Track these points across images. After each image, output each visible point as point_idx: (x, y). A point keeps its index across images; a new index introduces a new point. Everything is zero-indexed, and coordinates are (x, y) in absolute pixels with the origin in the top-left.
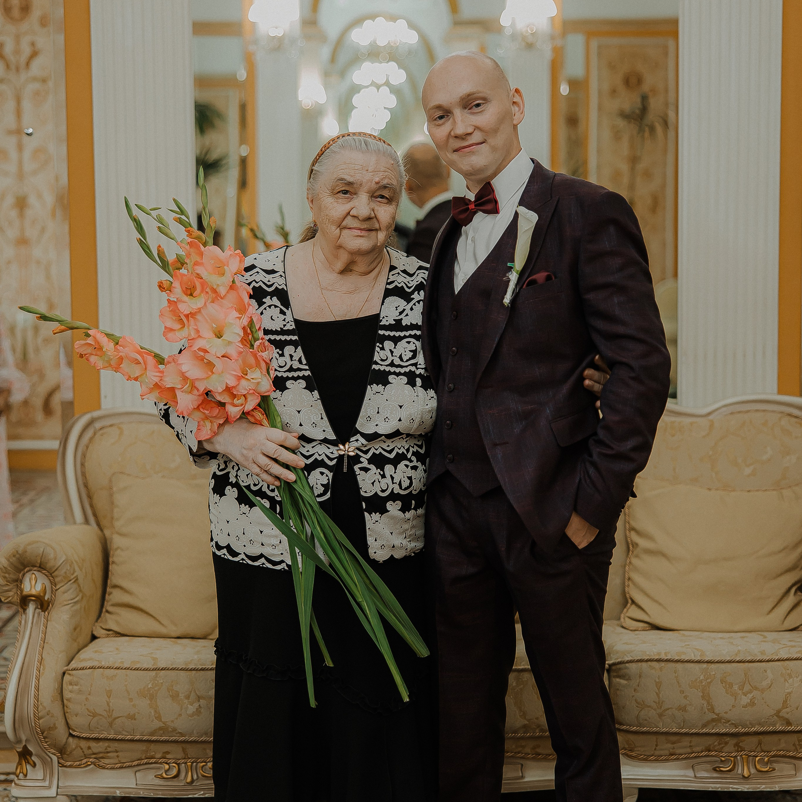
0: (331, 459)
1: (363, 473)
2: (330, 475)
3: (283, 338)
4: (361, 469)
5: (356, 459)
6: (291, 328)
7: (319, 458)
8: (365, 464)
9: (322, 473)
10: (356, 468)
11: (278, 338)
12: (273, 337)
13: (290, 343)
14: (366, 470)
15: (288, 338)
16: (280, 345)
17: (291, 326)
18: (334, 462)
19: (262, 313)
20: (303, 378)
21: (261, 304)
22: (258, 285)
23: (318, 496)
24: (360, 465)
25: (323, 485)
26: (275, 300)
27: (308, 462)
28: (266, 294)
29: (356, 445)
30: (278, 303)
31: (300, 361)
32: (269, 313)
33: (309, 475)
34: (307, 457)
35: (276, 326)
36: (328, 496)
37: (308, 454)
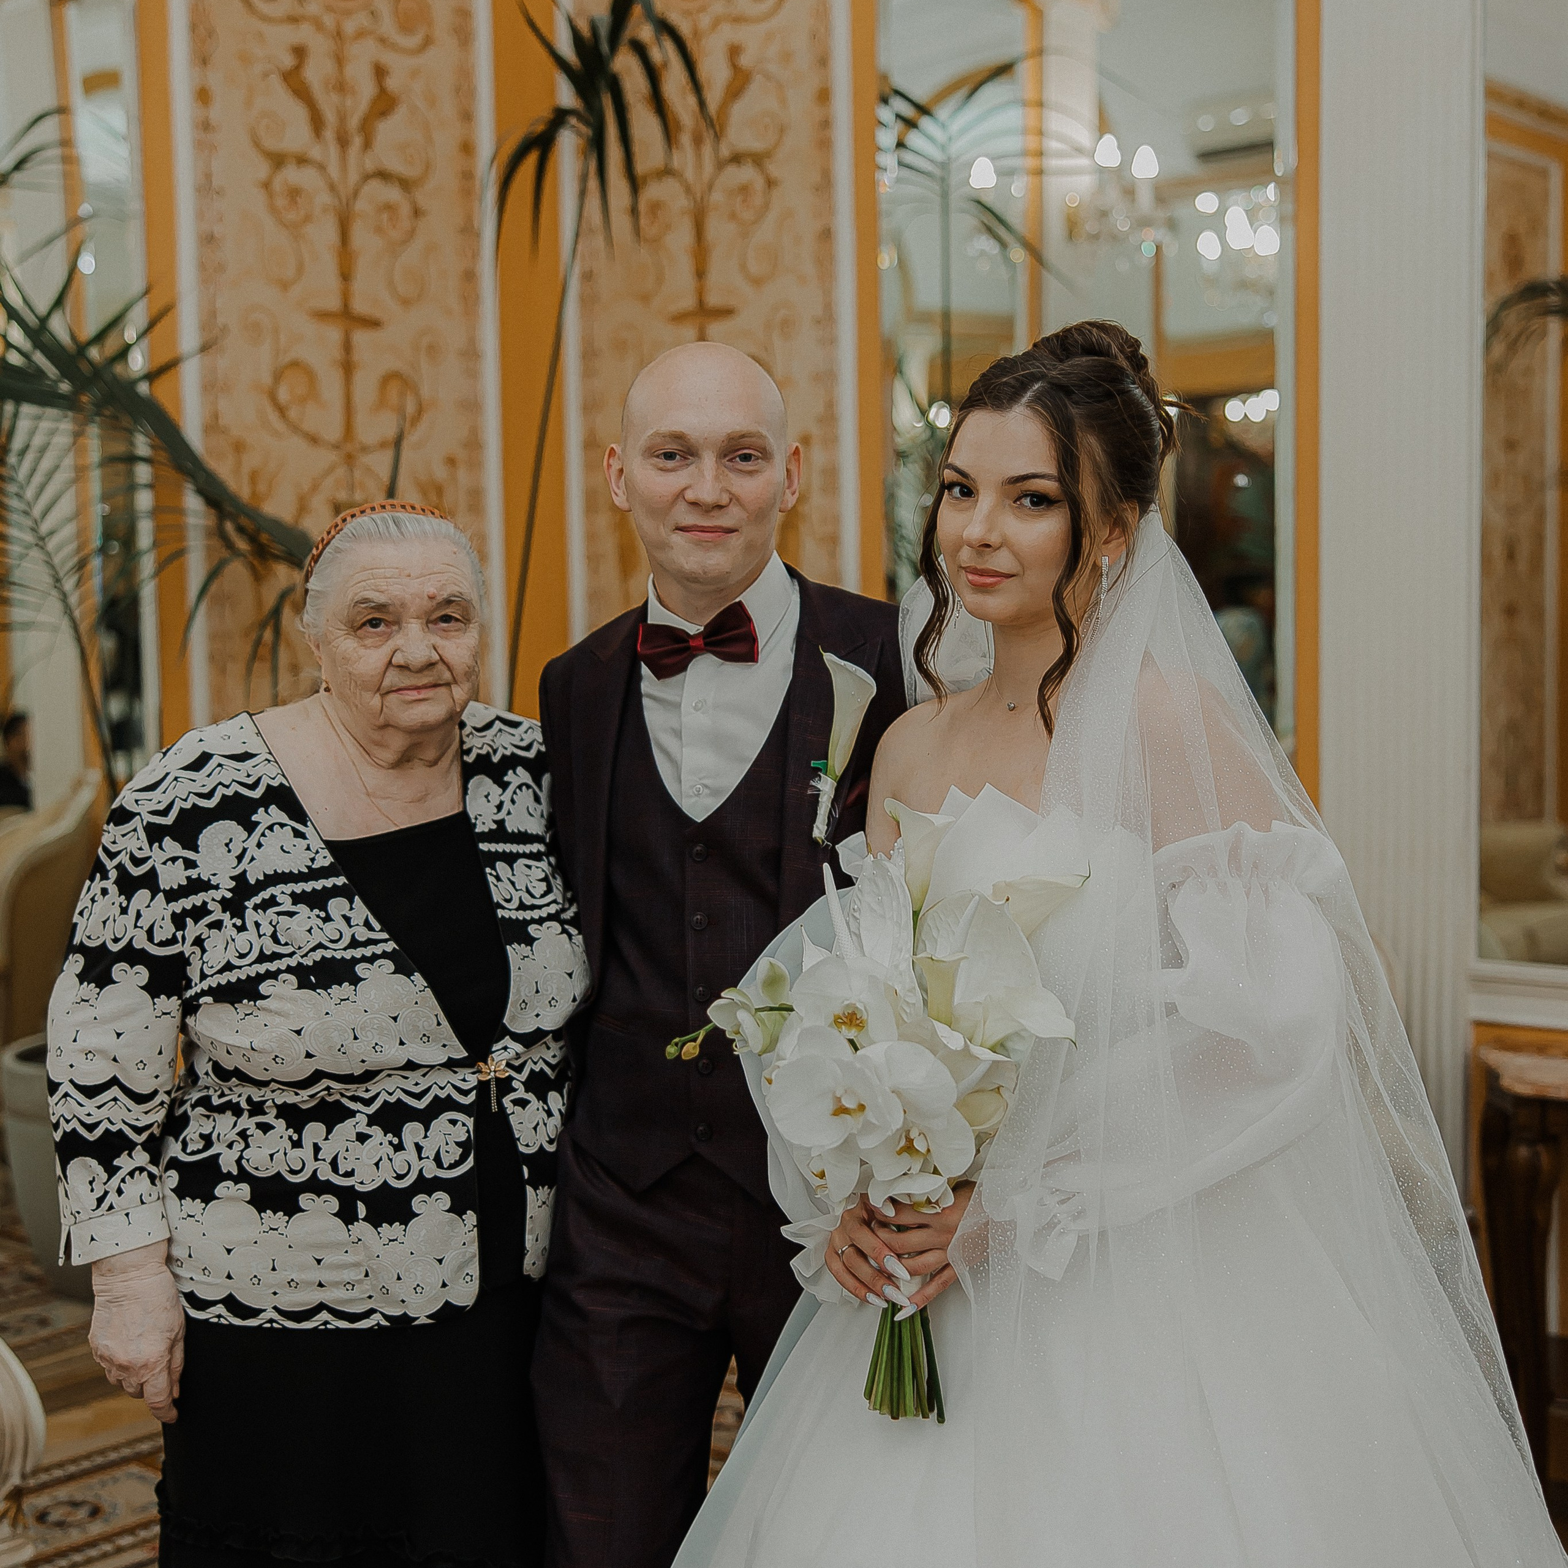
0: (465, 1093)
1: (518, 1109)
2: (470, 1122)
3: (319, 885)
4: (516, 1102)
5: (505, 1086)
6: (326, 863)
7: (443, 1094)
8: (521, 1093)
9: (453, 1122)
10: (507, 1101)
11: (308, 886)
12: (298, 888)
13: (335, 891)
14: (522, 1103)
15: (329, 883)
16: (317, 901)
17: (325, 859)
18: (472, 1097)
19: (259, 845)
20: (385, 955)
21: (250, 827)
22: (229, 792)
23: (452, 1167)
24: (513, 1096)
25: (458, 1144)
26: (276, 814)
27: (421, 1105)
28: (253, 805)
29: (506, 1055)
30: (283, 818)
31: (367, 924)
32: (273, 841)
33: (427, 1129)
34: (419, 1096)
35: (297, 863)
36: (470, 1162)
37: (417, 1090)
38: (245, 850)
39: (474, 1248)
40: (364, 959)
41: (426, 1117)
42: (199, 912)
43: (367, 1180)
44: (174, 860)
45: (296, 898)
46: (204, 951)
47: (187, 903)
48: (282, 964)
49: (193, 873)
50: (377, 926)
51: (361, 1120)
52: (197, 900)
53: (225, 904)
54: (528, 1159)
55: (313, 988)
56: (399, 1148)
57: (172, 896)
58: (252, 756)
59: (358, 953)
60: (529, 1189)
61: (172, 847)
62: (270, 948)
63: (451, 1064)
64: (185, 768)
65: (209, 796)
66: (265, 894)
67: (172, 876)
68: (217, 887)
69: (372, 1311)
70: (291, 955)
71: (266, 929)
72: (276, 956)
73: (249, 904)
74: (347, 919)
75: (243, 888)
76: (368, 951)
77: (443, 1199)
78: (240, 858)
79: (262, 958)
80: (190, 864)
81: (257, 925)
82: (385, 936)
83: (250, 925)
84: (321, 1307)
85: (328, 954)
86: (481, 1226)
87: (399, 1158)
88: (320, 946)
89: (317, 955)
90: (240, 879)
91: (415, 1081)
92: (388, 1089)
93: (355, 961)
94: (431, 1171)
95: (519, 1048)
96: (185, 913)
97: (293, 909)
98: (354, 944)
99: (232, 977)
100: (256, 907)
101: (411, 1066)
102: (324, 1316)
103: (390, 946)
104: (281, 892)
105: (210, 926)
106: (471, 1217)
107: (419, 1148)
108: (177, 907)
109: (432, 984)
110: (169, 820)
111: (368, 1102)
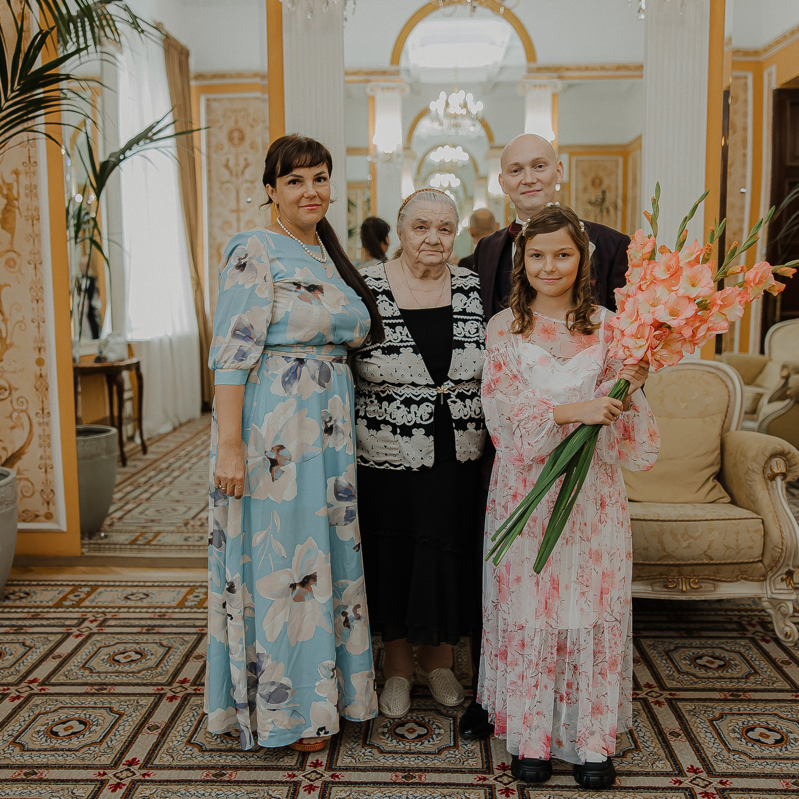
0: (433, 397)
1: (453, 404)
2: (433, 407)
3: (394, 321)
4: (452, 402)
5: (448, 396)
6: (398, 315)
7: (425, 397)
8: (454, 399)
9: (428, 406)
10: (449, 401)
11: (391, 321)
13: (399, 324)
14: (455, 402)
15: (397, 321)
16: (393, 326)
17: (398, 313)
18: (435, 398)
20: (411, 346)
23: (426, 420)
24: (451, 399)
25: (428, 413)
26: (385, 298)
27: (418, 399)
28: (378, 293)
29: (448, 387)
30: (387, 299)
31: (407, 336)
32: (382, 305)
33: (419, 407)
34: (417, 396)
35: (390, 314)
36: (432, 420)
37: (416, 394)
39: (433, 448)
41: (419, 403)
43: (400, 422)
50: (410, 336)
51: (398, 402)
54: (455, 421)
55: (386, 354)
56: (409, 412)
58: (381, 279)
60: (455, 431)
63: (428, 386)
69: (401, 465)
70: (381, 343)
77: (422, 431)
84: (386, 462)
86: (435, 441)
87: (409, 416)
88: (390, 341)
91: (416, 391)
92: (408, 392)
94: (419, 421)
95: (453, 385)
101: (414, 384)
102: (387, 465)
103: (413, 343)
106: (432, 438)
107: (416, 413)
109: (424, 358)
111: (401, 396)
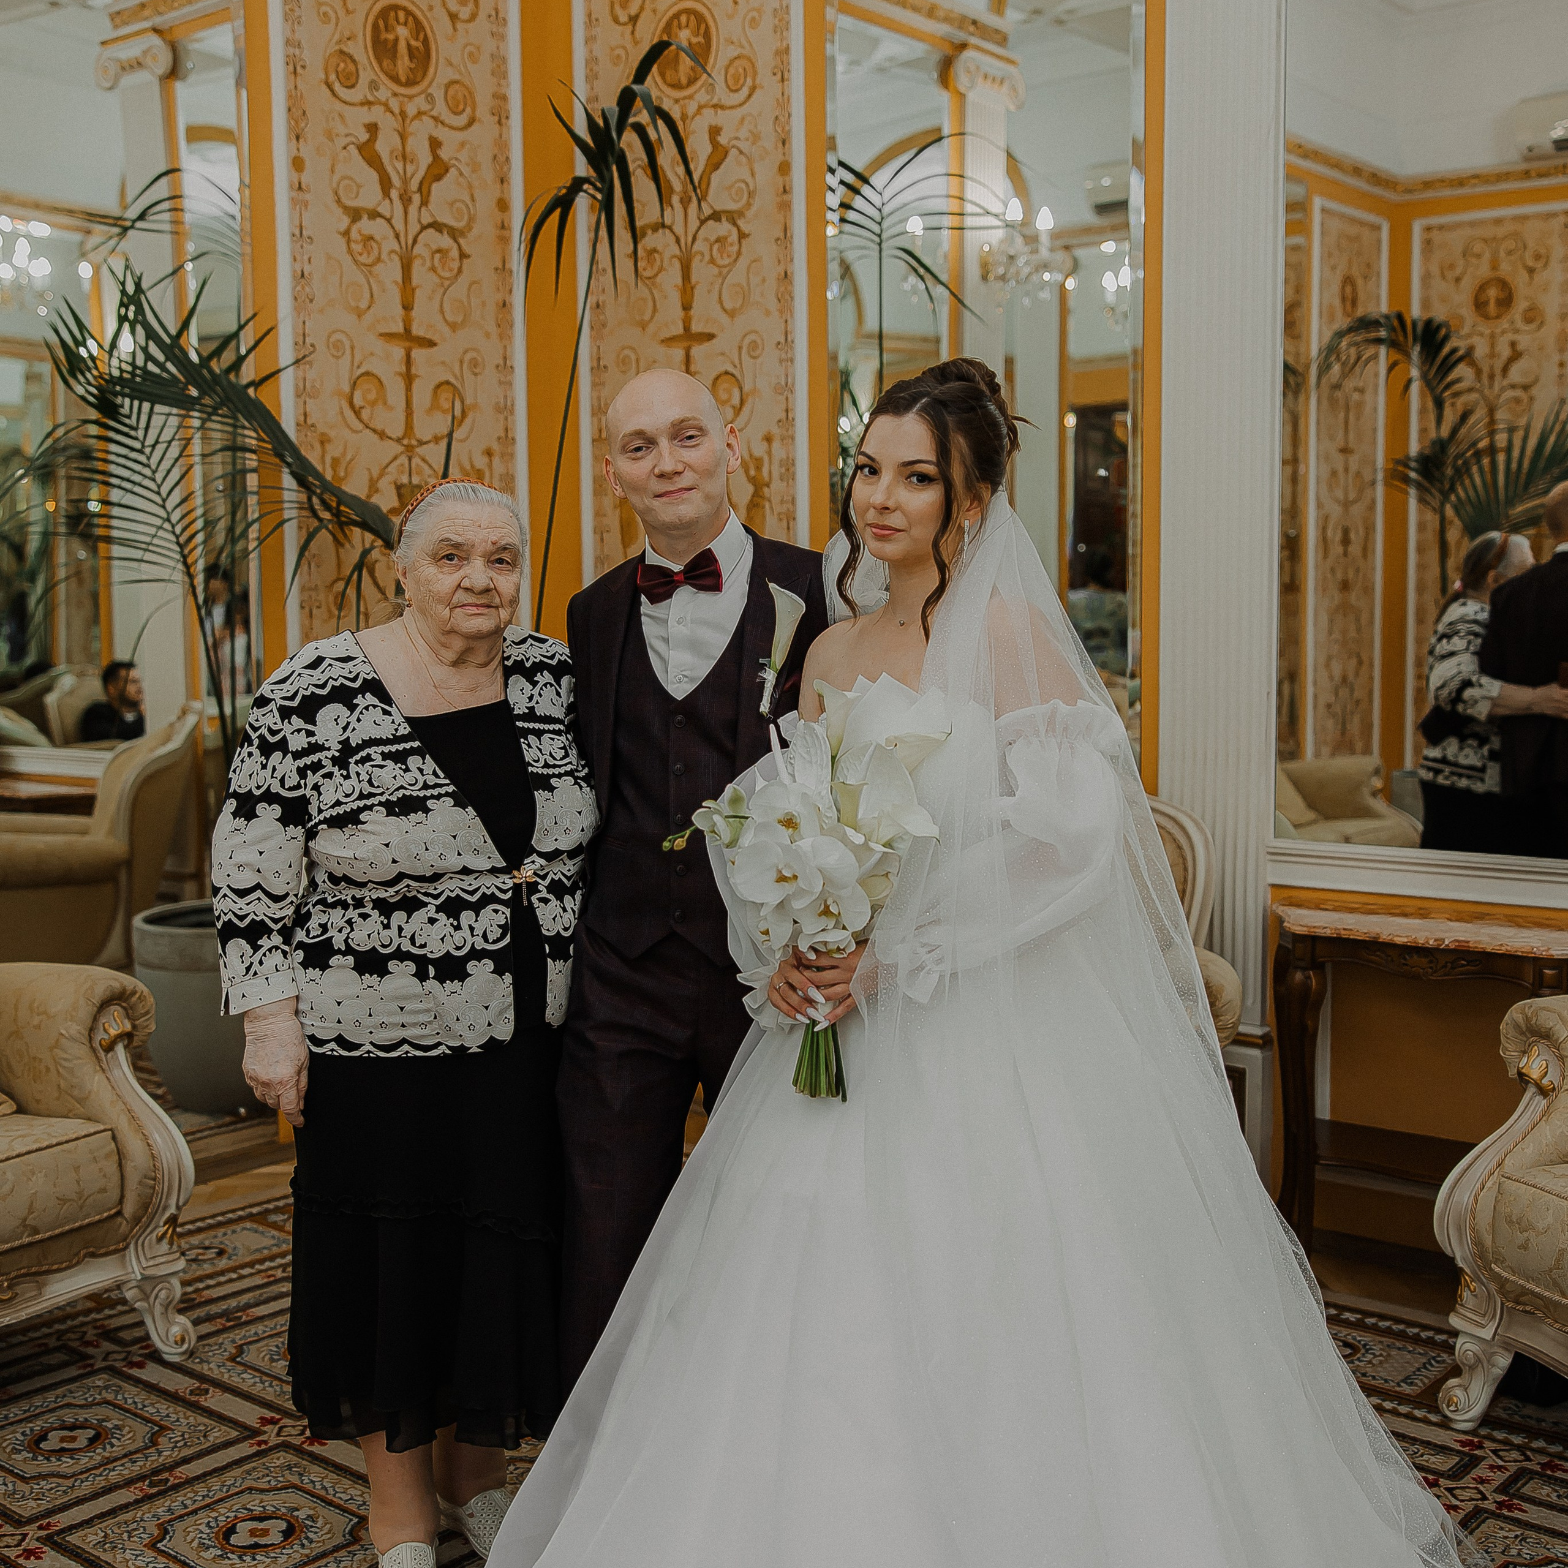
0: (505, 892)
1: (542, 905)
2: (508, 912)
3: (400, 747)
4: (541, 900)
5: (533, 889)
6: (406, 732)
7: (489, 892)
8: (544, 894)
9: (496, 911)
10: (534, 899)
11: (393, 748)
12: (386, 749)
13: (412, 752)
14: (545, 901)
15: (408, 746)
16: (400, 758)
17: (405, 730)
18: (509, 894)
19: (359, 720)
20: (447, 794)
21: (352, 708)
22: (337, 684)
23: (495, 942)
24: (538, 896)
25: (499, 926)
26: (370, 699)
27: (474, 899)
28: (355, 693)
29: (533, 867)
30: (376, 702)
31: (435, 773)
32: (368, 717)
33: (477, 915)
34: (472, 893)
35: (386, 732)
36: (507, 939)
37: (471, 889)
38: (348, 723)
39: (511, 999)
40: (432, 797)
41: (476, 908)
42: (316, 767)
43: (435, 950)
44: (299, 731)
45: (385, 756)
46: (320, 794)
47: (307, 760)
48: (375, 800)
49: (312, 740)
50: (442, 775)
51: (431, 911)
52: (314, 758)
53: (335, 761)
54: (549, 939)
55: (397, 815)
56: (458, 928)
57: (297, 755)
58: (352, 659)
59: (428, 793)
60: (549, 961)
61: (297, 722)
62: (367, 789)
63: (494, 871)
64: (305, 668)
65: (323, 686)
66: (363, 753)
67: (298, 742)
68: (329, 749)
69: (439, 1044)
70: (382, 794)
71: (364, 777)
72: (371, 795)
73: (352, 760)
74: (421, 770)
75: (347, 748)
76: (435, 792)
77: (489, 964)
78: (345, 729)
79: (361, 796)
80: (310, 734)
81: (358, 774)
82: (447, 781)
83: (353, 775)
84: (404, 1041)
85: (408, 793)
86: (515, 984)
87: (458, 935)
88: (402, 787)
89: (400, 794)
90: (345, 743)
91: (470, 882)
92: (450, 887)
93: (426, 798)
94: (480, 944)
95: (543, 862)
96: (307, 767)
97: (383, 763)
98: (426, 786)
99: (340, 810)
100: (356, 763)
101: (466, 871)
102: (406, 1047)
103: (451, 789)
104: (374, 752)
105: (324, 776)
106: (508, 978)
107: (472, 929)
108: (301, 763)
109: (480, 814)
110: (295, 704)
111: (436, 897)
